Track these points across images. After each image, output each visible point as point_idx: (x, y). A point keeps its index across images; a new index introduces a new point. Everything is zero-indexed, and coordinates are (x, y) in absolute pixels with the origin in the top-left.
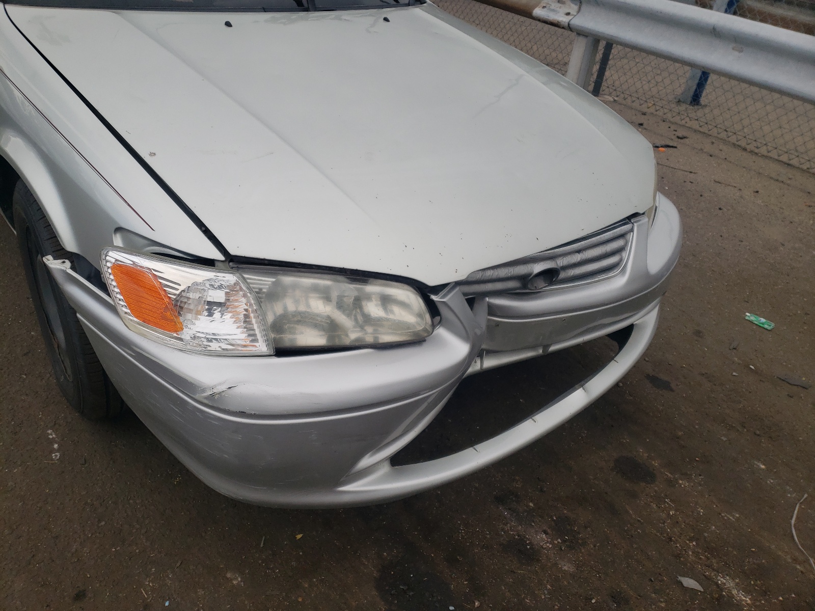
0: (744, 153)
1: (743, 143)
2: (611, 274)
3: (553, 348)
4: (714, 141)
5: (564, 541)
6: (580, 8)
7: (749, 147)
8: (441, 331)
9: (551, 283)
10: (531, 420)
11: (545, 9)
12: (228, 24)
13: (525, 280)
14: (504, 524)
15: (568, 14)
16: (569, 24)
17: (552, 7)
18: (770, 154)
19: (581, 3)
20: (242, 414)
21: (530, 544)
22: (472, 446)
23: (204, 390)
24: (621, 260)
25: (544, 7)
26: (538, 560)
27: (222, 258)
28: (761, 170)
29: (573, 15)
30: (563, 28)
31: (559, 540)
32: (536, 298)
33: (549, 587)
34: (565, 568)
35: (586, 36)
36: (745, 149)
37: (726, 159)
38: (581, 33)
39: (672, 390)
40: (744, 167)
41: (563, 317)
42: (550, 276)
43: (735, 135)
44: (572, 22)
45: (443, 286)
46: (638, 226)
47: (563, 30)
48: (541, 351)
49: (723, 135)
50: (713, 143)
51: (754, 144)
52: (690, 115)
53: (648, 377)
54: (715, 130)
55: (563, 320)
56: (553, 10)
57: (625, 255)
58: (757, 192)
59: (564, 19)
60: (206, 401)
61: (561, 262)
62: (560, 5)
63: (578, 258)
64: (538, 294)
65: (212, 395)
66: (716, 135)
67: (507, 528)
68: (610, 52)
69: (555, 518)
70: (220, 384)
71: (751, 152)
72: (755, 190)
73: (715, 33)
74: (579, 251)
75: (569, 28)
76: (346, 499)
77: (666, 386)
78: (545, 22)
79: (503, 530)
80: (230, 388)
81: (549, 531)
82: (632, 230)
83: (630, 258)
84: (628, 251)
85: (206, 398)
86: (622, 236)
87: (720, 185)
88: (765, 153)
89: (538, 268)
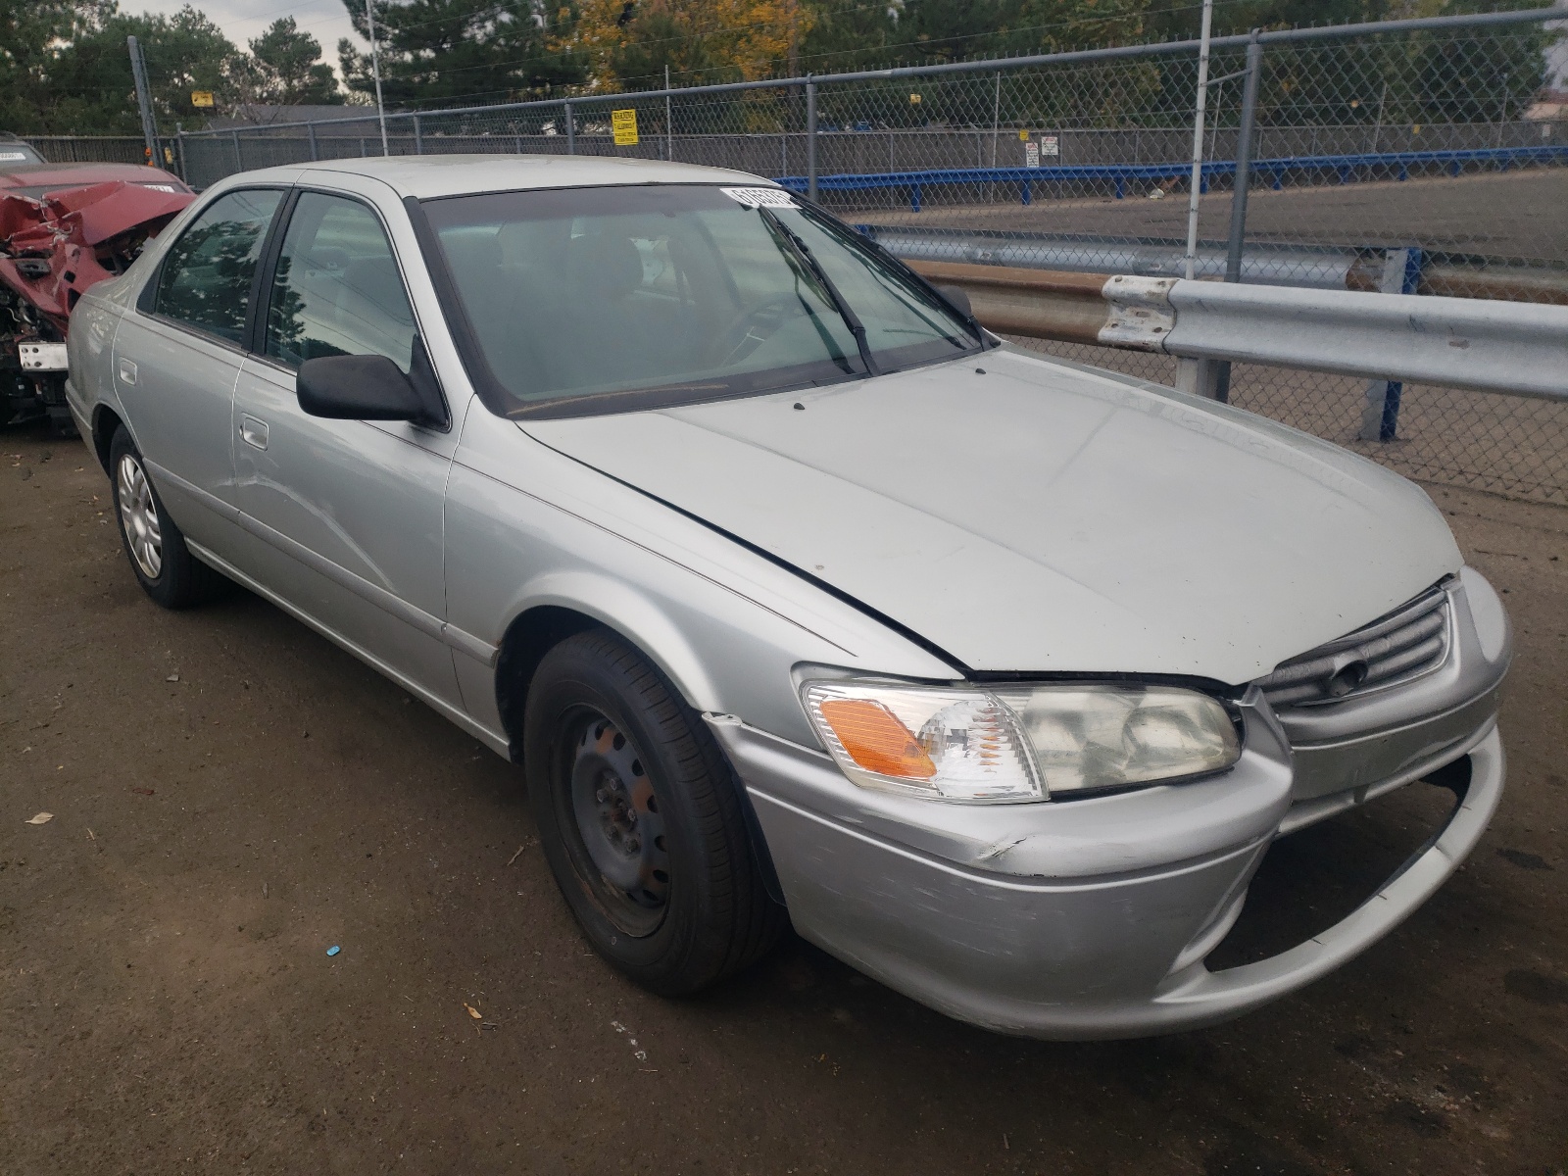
0: (1507, 504)
1: (1499, 488)
2: (1432, 668)
3: (1371, 794)
4: (1446, 490)
5: (1476, 1098)
6: (1175, 319)
7: (1510, 493)
8: (1248, 755)
9: (1358, 686)
10: (1377, 897)
11: (1117, 328)
12: (798, 407)
13: (1323, 681)
14: (1368, 1084)
15: (1158, 330)
16: (1163, 345)
17: (1129, 324)
18: (1550, 500)
19: (1176, 311)
20: (1039, 879)
21: (1423, 1108)
22: (1310, 938)
23: (982, 851)
24: (1442, 645)
25: (1114, 326)
26: (1448, 1129)
27: (961, 677)
28: (1547, 526)
29: (1166, 331)
30: (1153, 351)
31: (1467, 1097)
32: (1342, 711)
33: (1479, 1162)
34: (1494, 1134)
35: (1196, 359)
36: (1506, 498)
37: (1479, 515)
38: (1186, 355)
39: (1548, 868)
40: (1517, 525)
41: (1384, 737)
42: (1355, 674)
43: (1480, 478)
44: (1168, 341)
45: (1244, 687)
46: (1454, 594)
47: (1154, 355)
48: (1351, 802)
49: (1459, 480)
50: (1446, 494)
51: (1519, 486)
52: (1392, 456)
53: (1500, 852)
54: (1442, 475)
55: (1384, 740)
56: (1130, 328)
57: (1445, 636)
58: (1556, 559)
59: (1154, 339)
60: (986, 867)
61: (1368, 652)
62: (1140, 319)
63: (1385, 645)
64: (1341, 706)
65: (995, 856)
66: (1446, 481)
67: (1377, 1088)
68: (1229, 375)
69: (1446, 1068)
70: (1002, 840)
71: (1517, 499)
72: (1552, 557)
73: (1414, 326)
74: (1385, 635)
75: (1165, 350)
76: (1167, 1016)
77: (1536, 863)
78: (1121, 346)
79: (1371, 1092)
80: (1017, 843)
81: (1445, 1086)
82: (1446, 600)
83: (1453, 639)
84: (1449, 631)
85: (986, 861)
86: (1434, 610)
87: (1488, 556)
88: (1542, 498)
89: (1340, 662)
